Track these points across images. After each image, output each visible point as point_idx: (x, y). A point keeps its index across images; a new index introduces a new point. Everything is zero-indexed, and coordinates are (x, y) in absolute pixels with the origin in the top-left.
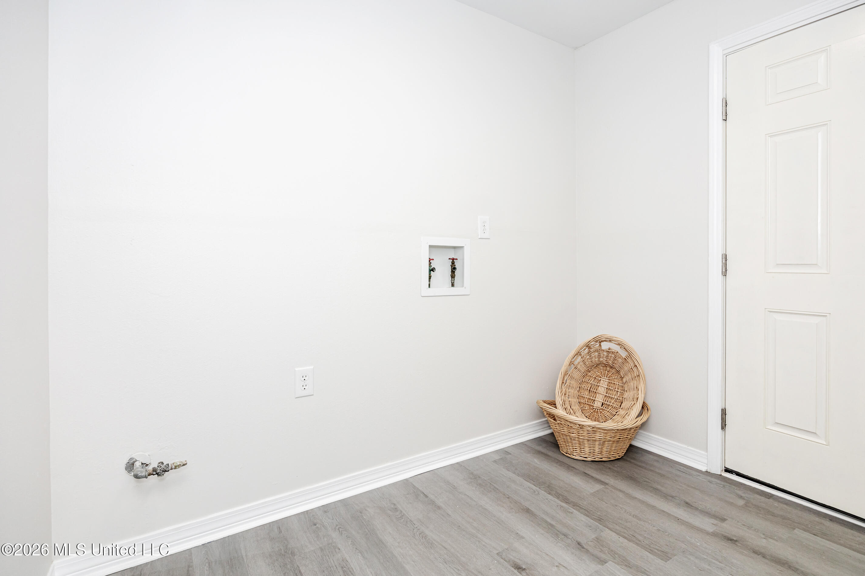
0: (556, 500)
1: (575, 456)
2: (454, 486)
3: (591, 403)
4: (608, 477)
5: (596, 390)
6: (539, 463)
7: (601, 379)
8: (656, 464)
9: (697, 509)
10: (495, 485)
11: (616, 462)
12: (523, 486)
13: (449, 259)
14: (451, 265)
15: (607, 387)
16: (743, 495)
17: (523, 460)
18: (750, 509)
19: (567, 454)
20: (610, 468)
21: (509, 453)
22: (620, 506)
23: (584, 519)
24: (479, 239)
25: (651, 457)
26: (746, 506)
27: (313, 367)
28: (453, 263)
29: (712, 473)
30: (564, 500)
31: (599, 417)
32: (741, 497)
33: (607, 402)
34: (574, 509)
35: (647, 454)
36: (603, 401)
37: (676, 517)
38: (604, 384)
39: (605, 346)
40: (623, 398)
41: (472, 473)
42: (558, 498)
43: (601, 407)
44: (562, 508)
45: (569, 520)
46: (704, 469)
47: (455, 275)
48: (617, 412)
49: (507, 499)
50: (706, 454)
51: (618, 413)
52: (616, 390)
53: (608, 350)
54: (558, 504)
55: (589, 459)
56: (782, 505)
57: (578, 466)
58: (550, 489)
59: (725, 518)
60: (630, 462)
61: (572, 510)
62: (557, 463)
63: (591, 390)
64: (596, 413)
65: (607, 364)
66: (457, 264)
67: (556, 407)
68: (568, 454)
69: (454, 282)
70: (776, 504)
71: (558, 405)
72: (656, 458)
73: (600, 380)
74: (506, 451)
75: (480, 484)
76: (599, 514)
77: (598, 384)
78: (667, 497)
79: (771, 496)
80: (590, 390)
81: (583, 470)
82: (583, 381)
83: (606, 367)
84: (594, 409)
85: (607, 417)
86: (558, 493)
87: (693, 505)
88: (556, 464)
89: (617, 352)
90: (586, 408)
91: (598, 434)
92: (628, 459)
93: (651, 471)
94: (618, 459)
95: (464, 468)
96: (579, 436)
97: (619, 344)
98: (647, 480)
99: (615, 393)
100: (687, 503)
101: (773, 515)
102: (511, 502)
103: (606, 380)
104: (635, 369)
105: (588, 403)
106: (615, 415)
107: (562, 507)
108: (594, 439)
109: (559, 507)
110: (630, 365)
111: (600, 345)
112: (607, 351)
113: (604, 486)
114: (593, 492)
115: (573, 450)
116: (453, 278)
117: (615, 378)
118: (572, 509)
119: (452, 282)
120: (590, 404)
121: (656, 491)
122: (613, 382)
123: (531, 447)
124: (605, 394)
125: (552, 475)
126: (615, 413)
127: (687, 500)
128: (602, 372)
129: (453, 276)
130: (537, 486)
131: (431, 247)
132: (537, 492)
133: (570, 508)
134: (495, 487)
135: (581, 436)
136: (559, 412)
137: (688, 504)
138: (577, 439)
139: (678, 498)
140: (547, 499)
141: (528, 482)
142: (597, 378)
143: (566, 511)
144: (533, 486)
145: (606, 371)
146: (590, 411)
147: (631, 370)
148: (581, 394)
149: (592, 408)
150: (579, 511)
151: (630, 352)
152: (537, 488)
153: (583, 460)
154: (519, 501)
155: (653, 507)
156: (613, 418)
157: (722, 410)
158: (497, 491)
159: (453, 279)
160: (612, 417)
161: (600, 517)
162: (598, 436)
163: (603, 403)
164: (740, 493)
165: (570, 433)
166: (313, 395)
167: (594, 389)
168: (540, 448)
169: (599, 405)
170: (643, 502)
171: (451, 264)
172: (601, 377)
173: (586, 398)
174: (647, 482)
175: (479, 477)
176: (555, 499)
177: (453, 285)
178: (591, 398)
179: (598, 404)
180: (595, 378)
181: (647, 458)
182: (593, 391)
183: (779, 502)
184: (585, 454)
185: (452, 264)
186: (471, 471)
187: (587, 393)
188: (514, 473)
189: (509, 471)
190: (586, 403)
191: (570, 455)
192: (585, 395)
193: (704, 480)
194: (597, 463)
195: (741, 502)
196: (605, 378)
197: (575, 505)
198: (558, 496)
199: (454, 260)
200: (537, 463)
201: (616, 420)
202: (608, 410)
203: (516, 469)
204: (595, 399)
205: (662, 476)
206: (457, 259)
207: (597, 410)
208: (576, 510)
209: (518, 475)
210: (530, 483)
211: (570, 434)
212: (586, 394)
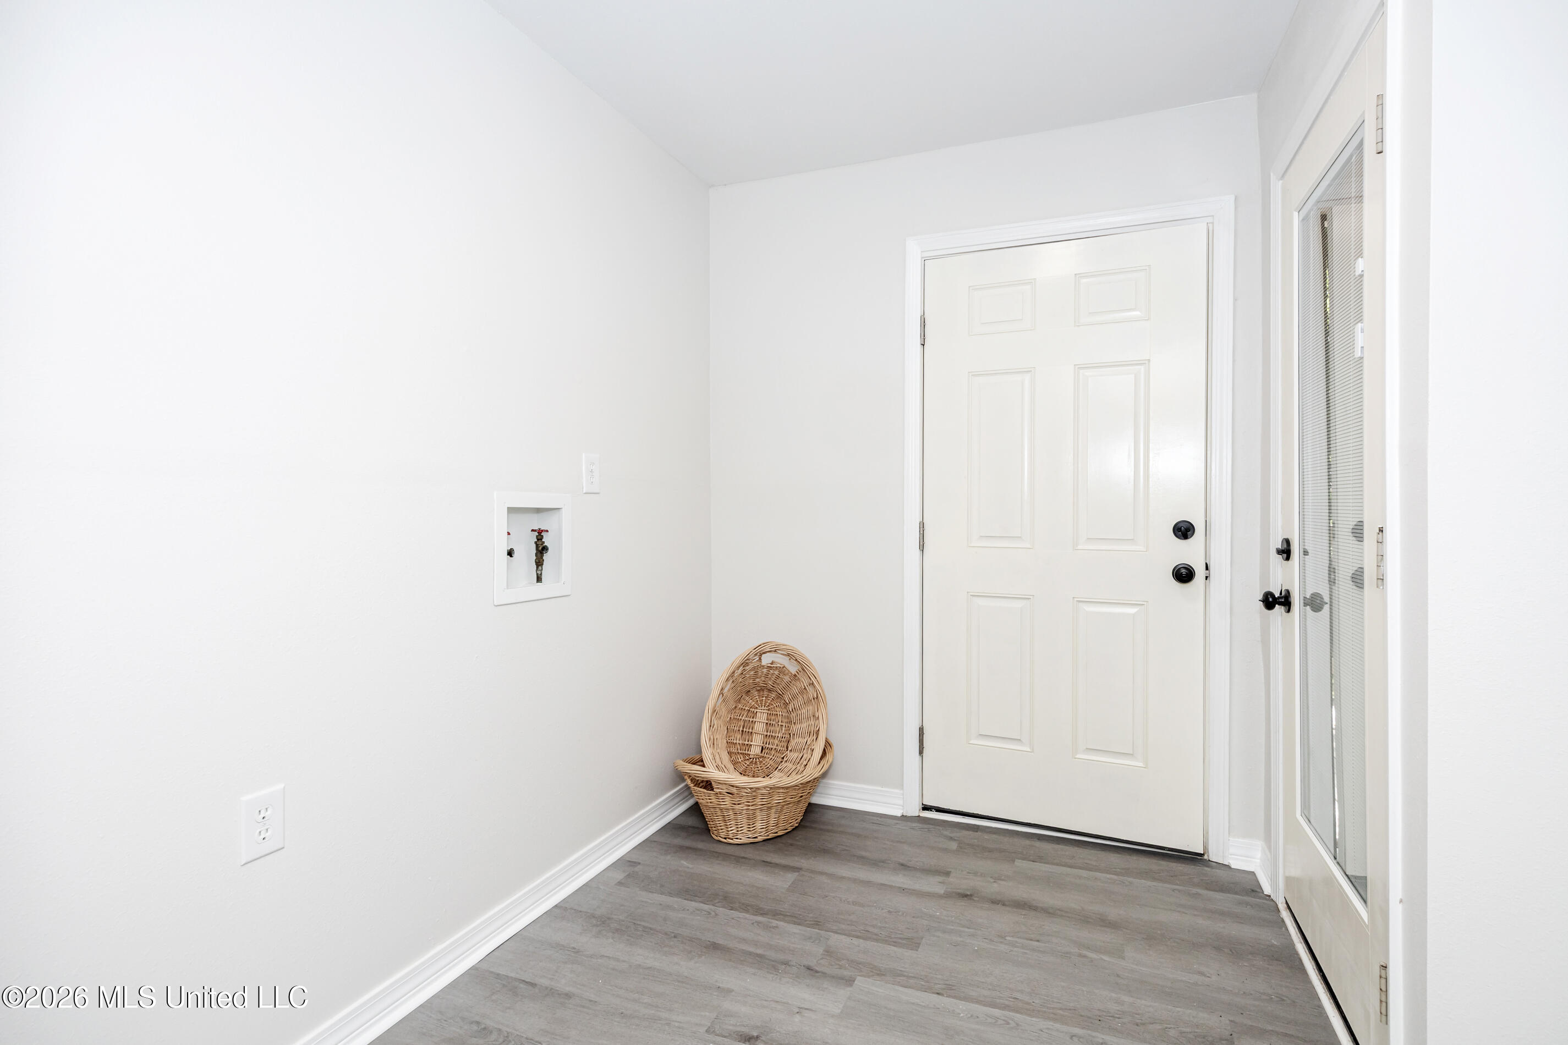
0: (747, 916)
1: (741, 839)
2: (574, 948)
3: (747, 750)
4: (796, 858)
5: (752, 729)
6: (691, 866)
7: (757, 710)
8: (843, 822)
9: (915, 869)
10: (643, 923)
11: (795, 832)
12: (688, 910)
13: (533, 530)
14: (536, 543)
15: (767, 722)
16: (952, 835)
17: (664, 868)
18: (966, 851)
19: (727, 839)
20: (791, 845)
21: (635, 863)
22: (831, 894)
23: (797, 931)
24: (585, 493)
25: (833, 813)
26: (961, 848)
27: (282, 786)
28: (540, 538)
29: (909, 817)
30: (756, 912)
31: (759, 770)
32: (951, 839)
33: (769, 744)
34: (777, 920)
35: (827, 811)
36: (763, 745)
37: (900, 888)
38: (762, 717)
39: (766, 660)
40: (790, 734)
41: (593, 916)
42: (747, 911)
43: (761, 755)
44: (760, 925)
45: (778, 939)
46: (898, 813)
47: (543, 560)
48: (783, 758)
49: (673, 939)
50: (902, 792)
51: (785, 759)
52: (780, 723)
53: (769, 665)
54: (751, 920)
55: (760, 839)
56: (994, 836)
57: (750, 853)
58: (729, 901)
59: (948, 870)
60: (812, 828)
61: (775, 923)
62: (718, 857)
63: (745, 730)
64: (754, 766)
65: (765, 685)
66: (547, 540)
67: (704, 766)
68: (729, 838)
69: (541, 574)
70: (986, 836)
71: (706, 761)
72: (839, 813)
73: (757, 712)
74: (629, 861)
75: (617, 930)
76: (811, 915)
77: (755, 720)
78: (876, 864)
79: (976, 828)
80: (743, 731)
81: (758, 858)
82: (732, 718)
83: (763, 690)
84: (751, 758)
85: (770, 767)
86: (743, 904)
87: (910, 866)
88: (717, 860)
89: (784, 667)
90: (740, 760)
91: (776, 797)
92: (808, 824)
93: (842, 832)
94: (796, 827)
95: (573, 911)
96: (749, 806)
97: (789, 655)
98: (844, 848)
99: (778, 729)
100: (902, 865)
101: (990, 851)
102: (682, 943)
103: (765, 711)
104: (810, 689)
105: (742, 752)
106: (782, 762)
107: (760, 923)
108: (769, 805)
109: (755, 924)
110: (802, 684)
111: (760, 659)
112: (768, 667)
113: (797, 874)
114: (788, 886)
115: (738, 831)
116: (540, 565)
117: (776, 706)
118: (773, 921)
119: (537, 574)
120: (745, 752)
121: (864, 861)
122: (774, 713)
123: (666, 843)
124: (765, 733)
125: (720, 878)
126: (780, 760)
127: (901, 861)
128: (758, 699)
129: (539, 563)
130: (708, 903)
131: (511, 510)
132: (713, 913)
133: (770, 920)
134: (644, 927)
135: (752, 805)
136: (711, 772)
137: (904, 866)
138: (744, 812)
139: (889, 862)
140: (733, 919)
141: (691, 901)
142: (751, 709)
143: (767, 928)
144: (702, 905)
145: (763, 697)
146: (746, 764)
147: (804, 691)
148: (730, 738)
149: (748, 758)
150: (785, 921)
151: (806, 666)
152: (711, 907)
153: (751, 843)
154: (694, 936)
155: (868, 883)
156: (779, 768)
157: (920, 728)
158: (652, 932)
159: (540, 568)
160: (777, 766)
161: (816, 920)
162: (776, 799)
163: (762, 747)
164: (947, 833)
165: (735, 804)
166: (283, 848)
167: (749, 729)
168: (678, 841)
169: (758, 750)
170: (855, 881)
171: (536, 540)
172: (757, 708)
173: (739, 744)
174: (847, 850)
175: (609, 919)
176: (744, 914)
177: (539, 579)
178: (746, 743)
179: (755, 751)
180: (749, 710)
181: (830, 815)
182: (747, 733)
183: (987, 832)
184: (755, 833)
185: (538, 540)
186: (588, 913)
187: (739, 736)
188: (662, 893)
189: (653, 892)
190: (738, 753)
191: (732, 839)
192: (736, 740)
193: (904, 828)
194: (771, 842)
195: (954, 846)
196: (763, 708)
197: (776, 914)
198: (745, 908)
199: (541, 533)
200: (688, 867)
201: (786, 770)
202: (771, 757)
203: (662, 886)
204: (751, 743)
205: (859, 836)
206: (547, 531)
207: (755, 759)
208: (781, 921)
209: (670, 894)
210: (695, 901)
211: (735, 806)
212: (738, 739)
